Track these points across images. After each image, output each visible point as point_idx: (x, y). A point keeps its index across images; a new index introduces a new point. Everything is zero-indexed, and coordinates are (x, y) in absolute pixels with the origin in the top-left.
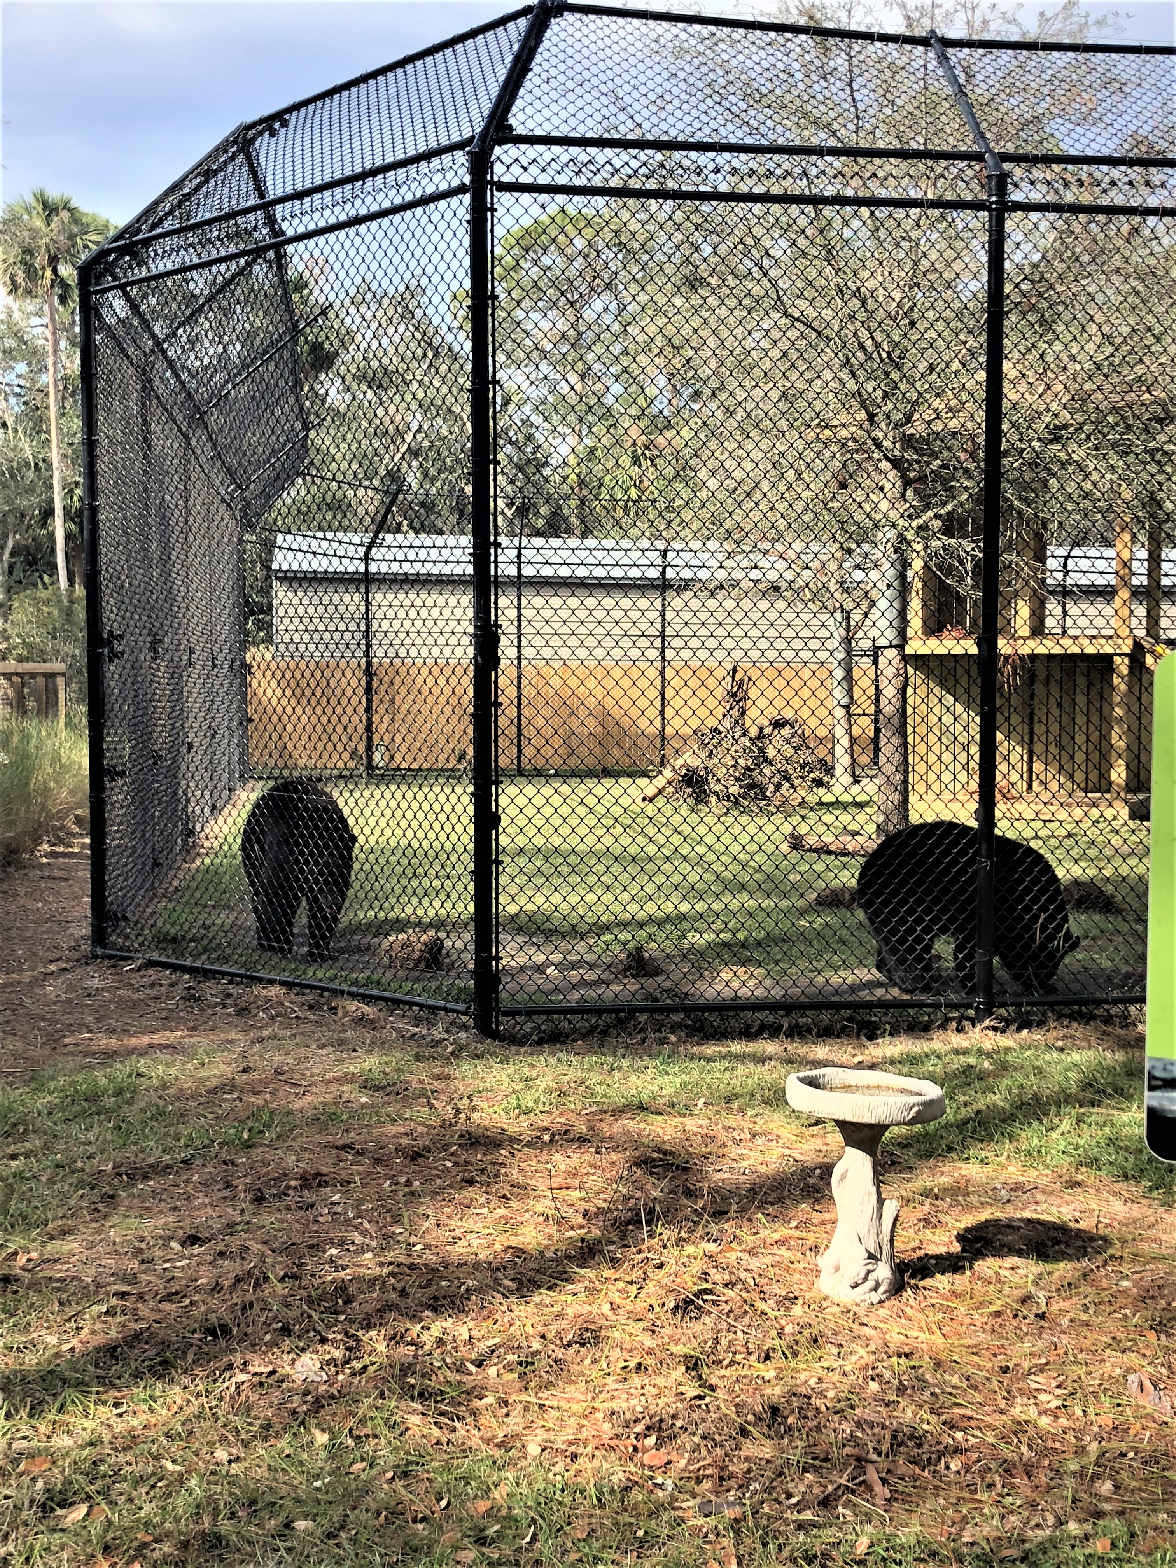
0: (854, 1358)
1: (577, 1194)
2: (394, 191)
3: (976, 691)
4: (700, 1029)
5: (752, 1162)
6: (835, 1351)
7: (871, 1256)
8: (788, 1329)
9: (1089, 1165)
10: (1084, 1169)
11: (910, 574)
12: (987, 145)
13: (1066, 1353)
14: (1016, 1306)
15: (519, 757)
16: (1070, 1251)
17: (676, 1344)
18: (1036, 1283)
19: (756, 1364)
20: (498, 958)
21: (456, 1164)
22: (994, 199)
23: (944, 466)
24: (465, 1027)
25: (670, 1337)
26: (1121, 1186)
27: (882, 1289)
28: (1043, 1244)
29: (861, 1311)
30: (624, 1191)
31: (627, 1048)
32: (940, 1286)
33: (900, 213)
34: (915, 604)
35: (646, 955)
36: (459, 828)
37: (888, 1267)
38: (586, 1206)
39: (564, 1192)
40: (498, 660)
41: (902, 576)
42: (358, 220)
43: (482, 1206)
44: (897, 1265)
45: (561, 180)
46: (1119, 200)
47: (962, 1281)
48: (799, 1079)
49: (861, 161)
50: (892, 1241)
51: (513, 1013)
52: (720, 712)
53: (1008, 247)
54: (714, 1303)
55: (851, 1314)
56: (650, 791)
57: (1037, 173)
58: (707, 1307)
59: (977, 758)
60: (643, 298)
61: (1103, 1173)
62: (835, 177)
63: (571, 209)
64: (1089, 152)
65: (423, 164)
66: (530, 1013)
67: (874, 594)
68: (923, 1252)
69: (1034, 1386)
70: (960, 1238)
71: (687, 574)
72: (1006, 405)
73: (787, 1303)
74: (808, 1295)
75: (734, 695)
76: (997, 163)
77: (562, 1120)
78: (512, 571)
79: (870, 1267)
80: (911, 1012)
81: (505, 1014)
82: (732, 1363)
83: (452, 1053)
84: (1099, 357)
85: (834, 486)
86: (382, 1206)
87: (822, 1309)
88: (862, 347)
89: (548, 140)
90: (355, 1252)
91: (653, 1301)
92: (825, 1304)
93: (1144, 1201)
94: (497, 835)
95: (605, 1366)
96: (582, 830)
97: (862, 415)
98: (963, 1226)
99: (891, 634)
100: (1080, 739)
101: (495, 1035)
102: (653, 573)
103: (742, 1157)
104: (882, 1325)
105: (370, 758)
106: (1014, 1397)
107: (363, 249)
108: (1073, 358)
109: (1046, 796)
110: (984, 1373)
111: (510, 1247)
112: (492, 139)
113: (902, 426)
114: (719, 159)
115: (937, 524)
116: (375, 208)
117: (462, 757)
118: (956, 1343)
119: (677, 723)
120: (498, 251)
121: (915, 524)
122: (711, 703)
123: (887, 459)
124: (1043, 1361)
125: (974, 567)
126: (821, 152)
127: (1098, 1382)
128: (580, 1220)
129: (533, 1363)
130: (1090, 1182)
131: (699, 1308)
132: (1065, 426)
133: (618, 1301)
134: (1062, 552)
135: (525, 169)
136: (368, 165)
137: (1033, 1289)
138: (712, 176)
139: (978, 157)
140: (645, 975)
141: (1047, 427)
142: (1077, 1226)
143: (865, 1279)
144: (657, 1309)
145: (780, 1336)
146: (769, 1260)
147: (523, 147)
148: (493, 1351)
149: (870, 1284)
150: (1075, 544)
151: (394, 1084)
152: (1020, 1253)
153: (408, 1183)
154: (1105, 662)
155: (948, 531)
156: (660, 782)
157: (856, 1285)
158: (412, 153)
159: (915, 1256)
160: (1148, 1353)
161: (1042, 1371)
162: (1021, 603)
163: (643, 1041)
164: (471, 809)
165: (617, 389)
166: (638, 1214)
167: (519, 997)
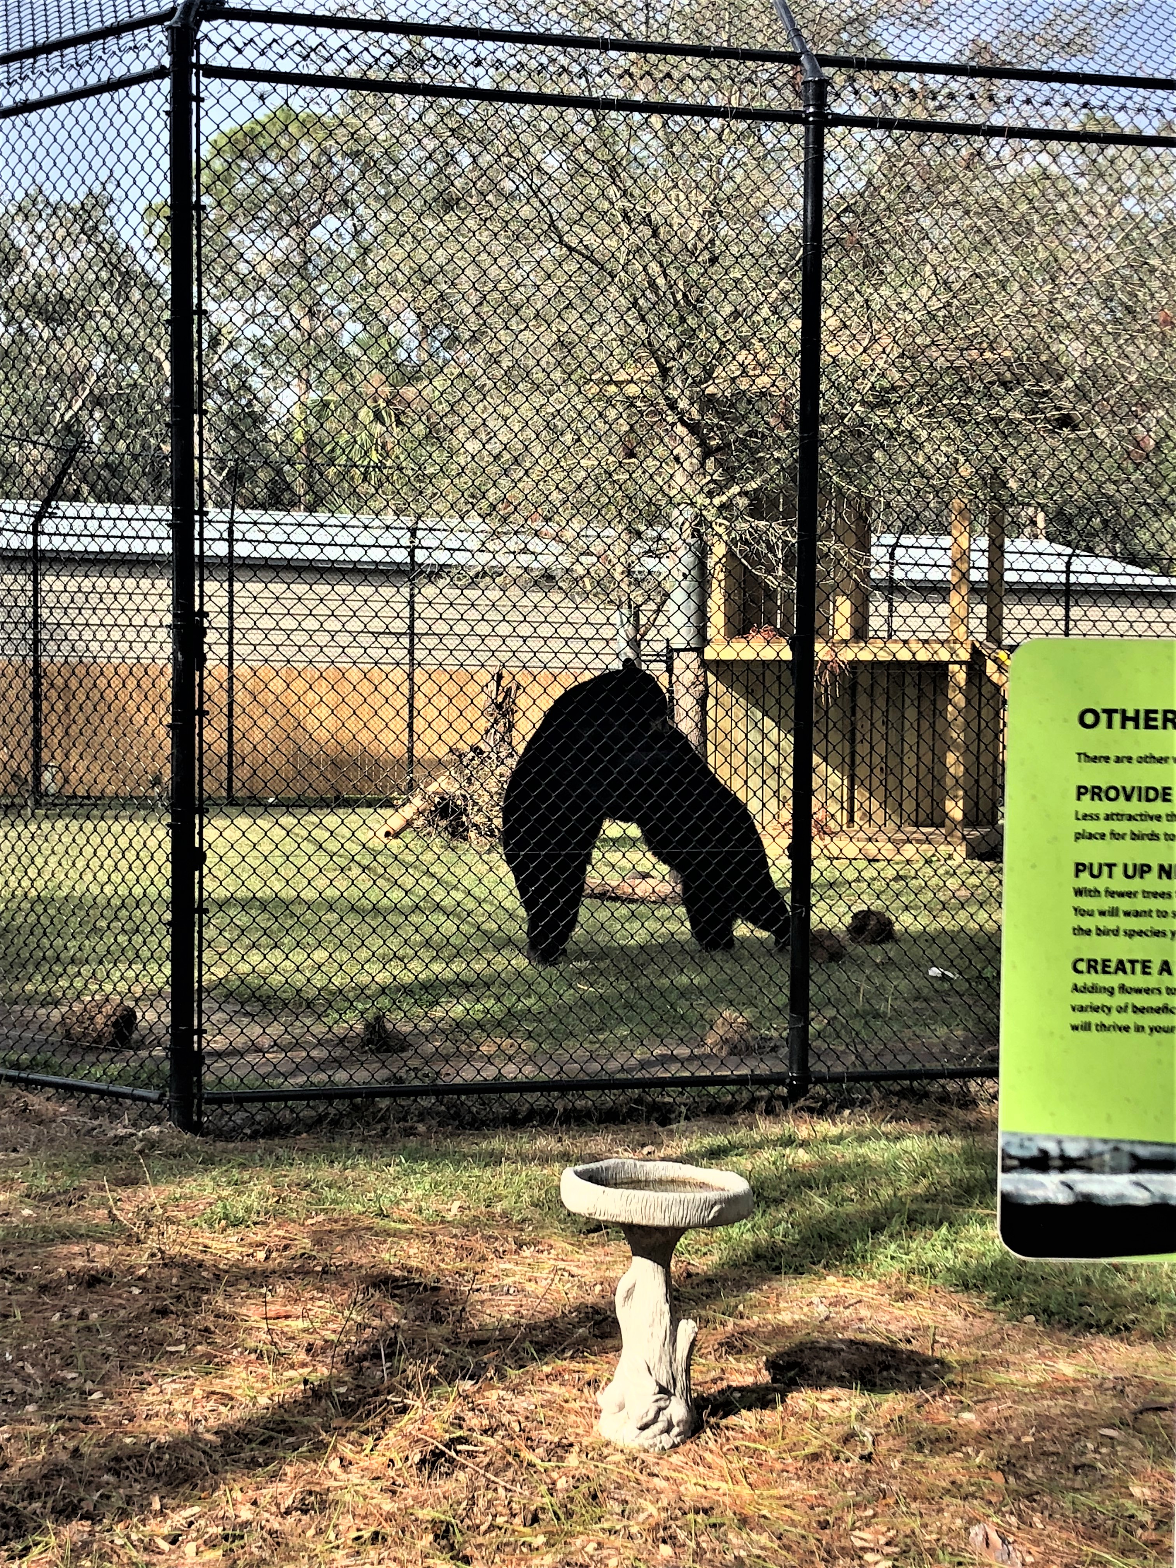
0: (642, 1517)
1: (300, 1324)
2: (73, 72)
3: (789, 702)
4: (457, 1116)
5: (517, 1278)
6: (618, 1509)
7: (663, 1390)
8: (561, 1484)
9: (923, 1273)
10: (916, 1278)
11: (711, 562)
12: (803, 46)
13: (897, 1503)
14: (837, 1447)
15: (230, 780)
16: (901, 1378)
17: (422, 1507)
18: (860, 1418)
19: (521, 1528)
20: (201, 1032)
21: (144, 1290)
22: (811, 110)
23: (752, 433)
24: (158, 1120)
25: (415, 1498)
26: (960, 1298)
27: (676, 1430)
28: (869, 1370)
29: (650, 1459)
30: (359, 1319)
31: (363, 1141)
32: (746, 1425)
33: (698, 123)
34: (717, 599)
35: (389, 1026)
36: (152, 869)
37: (683, 1403)
38: (310, 1338)
39: (283, 1323)
40: (204, 659)
41: (701, 564)
42: (27, 107)
43: (178, 1342)
44: (694, 1401)
45: (285, 66)
46: (959, 117)
47: (771, 1418)
48: (576, 1173)
49: (652, 57)
50: (687, 1371)
51: (219, 1100)
52: (483, 724)
53: (829, 167)
54: (471, 1454)
55: (638, 1462)
56: (396, 821)
57: (862, 79)
58: (460, 1459)
59: (790, 782)
60: (386, 216)
61: (939, 1282)
62: (621, 77)
63: (296, 103)
64: (923, 58)
65: (111, 41)
66: (241, 1100)
67: (667, 586)
68: (725, 1384)
69: (859, 1543)
70: (771, 1365)
71: (442, 557)
72: (825, 359)
73: (560, 1451)
74: (586, 1441)
75: (499, 706)
76: (814, 68)
77: (281, 1233)
78: (221, 549)
79: (662, 1404)
80: (712, 1090)
81: (209, 1101)
82: (492, 1527)
83: (141, 1152)
84: (934, 304)
85: (619, 451)
86: (51, 1345)
87: (602, 1458)
88: (653, 285)
89: (268, 17)
90: (14, 1403)
91: (394, 1455)
92: (606, 1451)
93: (988, 1315)
94: (201, 877)
95: (332, 1537)
96: (310, 871)
97: (654, 369)
98: (773, 1350)
99: (688, 633)
100: (910, 760)
101: (196, 1128)
102: (400, 556)
103: (506, 1273)
104: (675, 1475)
105: (37, 779)
106: (836, 1558)
107: (33, 143)
108: (904, 306)
109: (871, 830)
110: (799, 1530)
111: (213, 1393)
112: (198, 13)
113: (701, 383)
114: (480, 49)
115: (743, 502)
116: (49, 92)
117: (157, 781)
118: (765, 1493)
119: (430, 737)
120: (206, 151)
121: (717, 501)
122: (471, 714)
123: (684, 424)
124: (870, 1512)
125: (786, 556)
126: (603, 45)
127: (934, 1536)
128: (302, 1356)
129: (242, 1537)
130: (924, 1294)
131: (451, 1461)
132: (894, 389)
133: (350, 1456)
134: (889, 539)
135: (240, 51)
136: (41, 39)
137: (857, 1426)
138: (471, 70)
139: (792, 59)
140: (387, 1051)
141: (873, 388)
142: (909, 1347)
143: (655, 1420)
144: (399, 1464)
145: (551, 1492)
146: (538, 1398)
147: (237, 24)
148: (191, 1524)
149: (661, 1425)
150: (906, 529)
151: (66, 1192)
152: (842, 1382)
153: (83, 1316)
154: (938, 670)
155: (755, 511)
156: (408, 811)
157: (644, 1428)
158: (96, 26)
159: (714, 1389)
160: (994, 1499)
161: (868, 1525)
162: (840, 599)
163: (385, 1131)
164: (168, 846)
165: (354, 327)
166: (375, 1348)
167: (227, 1080)
